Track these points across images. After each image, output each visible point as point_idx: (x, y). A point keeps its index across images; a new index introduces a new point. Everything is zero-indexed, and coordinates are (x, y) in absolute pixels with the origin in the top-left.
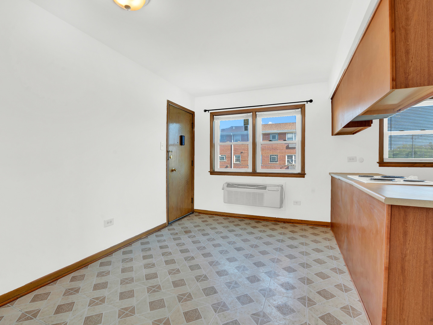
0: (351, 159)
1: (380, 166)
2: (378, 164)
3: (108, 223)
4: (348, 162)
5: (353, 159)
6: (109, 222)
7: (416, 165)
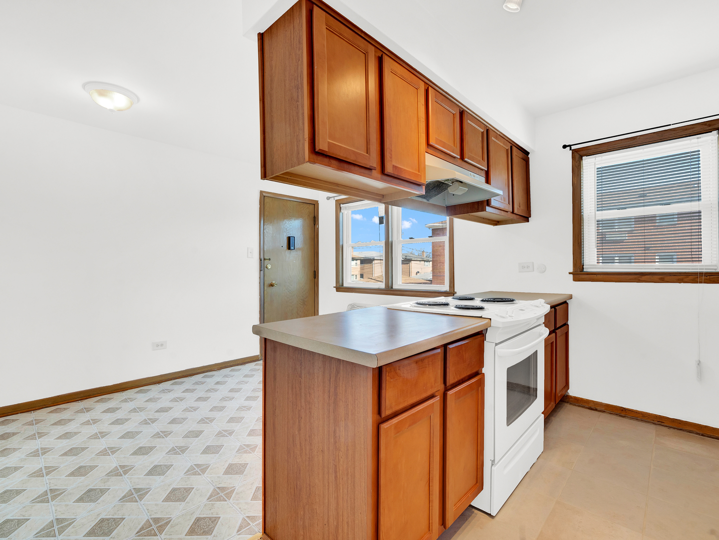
0: (525, 267)
1: (575, 280)
2: (572, 275)
3: (158, 346)
4: (520, 272)
5: (528, 267)
6: (160, 346)
7: (644, 278)
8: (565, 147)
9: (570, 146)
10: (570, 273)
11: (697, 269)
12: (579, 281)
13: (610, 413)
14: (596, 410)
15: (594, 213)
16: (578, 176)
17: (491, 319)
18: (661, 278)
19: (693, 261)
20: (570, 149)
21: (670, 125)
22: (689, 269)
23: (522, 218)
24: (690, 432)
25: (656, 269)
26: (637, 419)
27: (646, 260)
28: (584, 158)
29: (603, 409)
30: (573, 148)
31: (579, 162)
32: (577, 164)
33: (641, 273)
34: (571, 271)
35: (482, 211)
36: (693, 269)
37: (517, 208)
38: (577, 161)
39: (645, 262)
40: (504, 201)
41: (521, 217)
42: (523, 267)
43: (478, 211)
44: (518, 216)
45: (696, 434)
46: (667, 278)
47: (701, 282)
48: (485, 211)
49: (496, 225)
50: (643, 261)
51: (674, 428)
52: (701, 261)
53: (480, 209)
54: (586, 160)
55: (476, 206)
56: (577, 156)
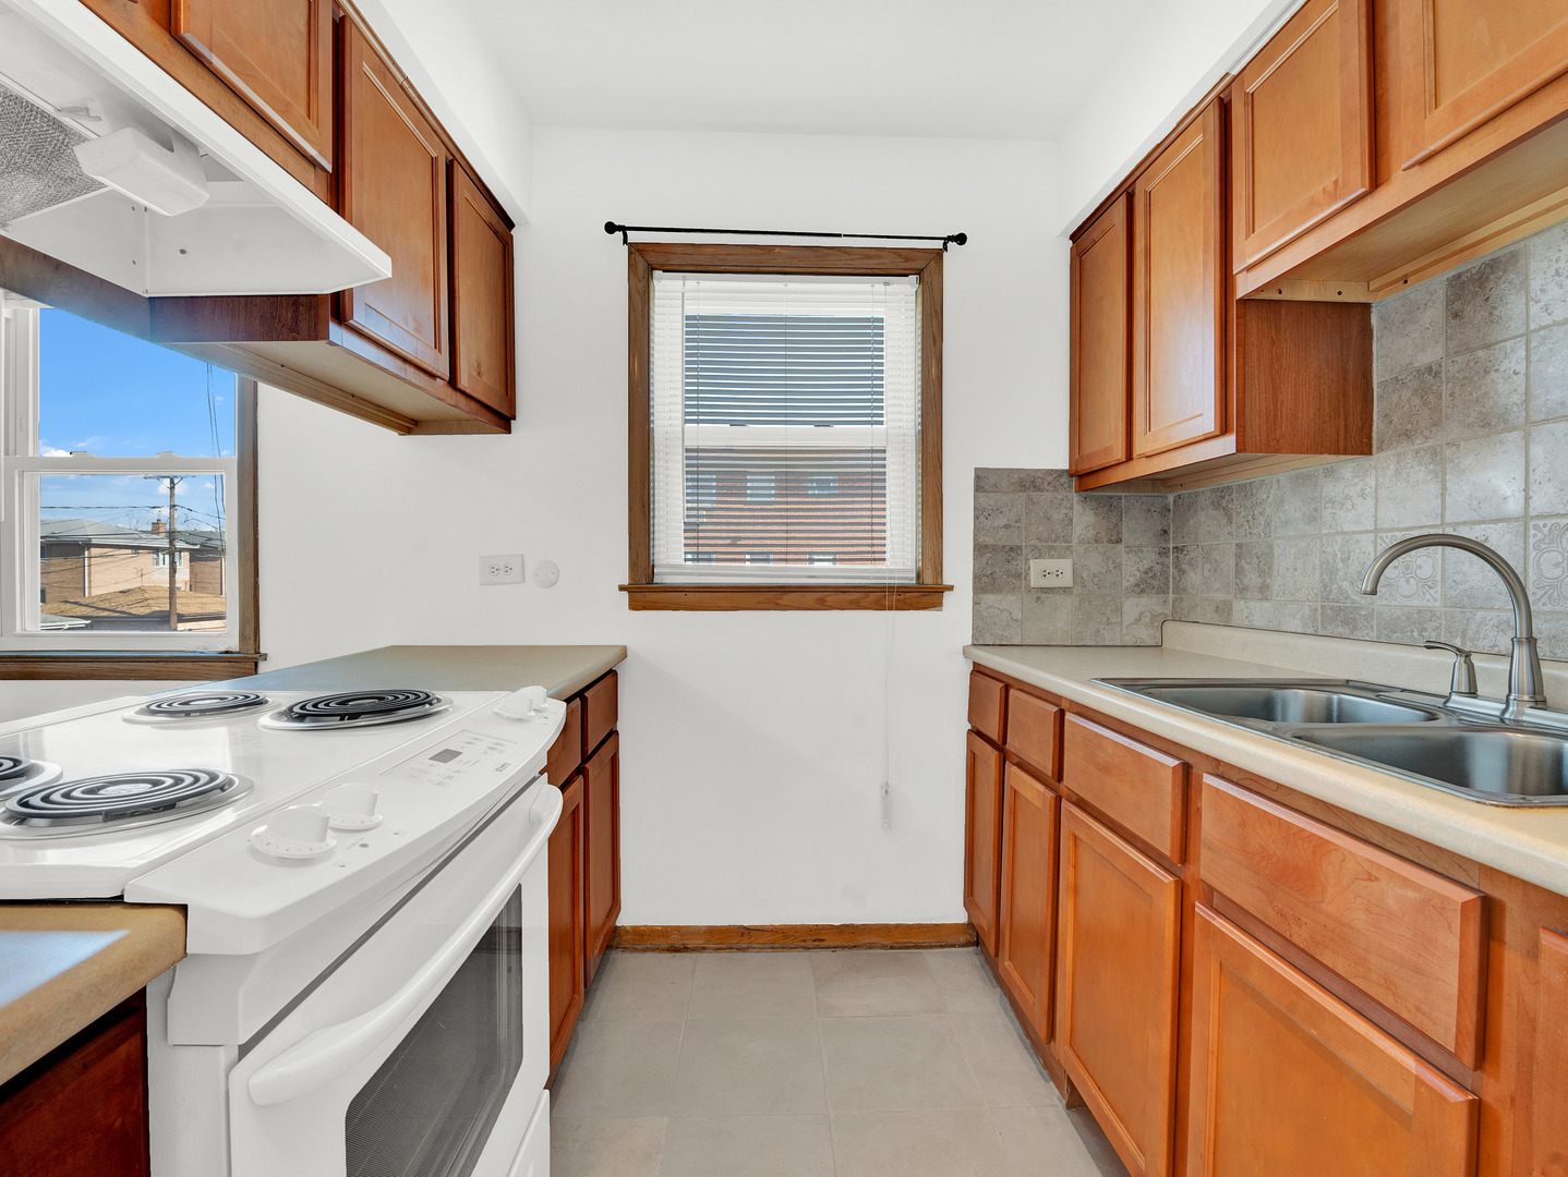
0: (498, 571)
1: (634, 606)
2: (625, 595)
4: (482, 584)
5: (508, 569)
8: (611, 228)
9: (623, 229)
10: (622, 588)
11: (884, 578)
12: (644, 608)
13: (717, 949)
14: (685, 949)
15: (681, 429)
16: (643, 320)
17: (183, 909)
18: (820, 599)
19: (875, 560)
20: (625, 241)
21: (839, 235)
22: (868, 578)
23: (489, 415)
24: (871, 948)
25: (808, 577)
26: (772, 948)
27: (789, 557)
28: (657, 273)
29: (700, 942)
30: (633, 237)
31: (645, 281)
32: (640, 286)
33: (781, 587)
34: (626, 581)
35: (310, 338)
36: (875, 578)
37: (470, 375)
38: (640, 277)
39: (786, 560)
40: (418, 330)
41: (483, 411)
42: (494, 570)
43: (294, 334)
44: (474, 406)
45: (881, 948)
46: (832, 598)
47: (890, 609)
48: (326, 337)
49: (408, 431)
50: (784, 557)
51: (843, 948)
52: (884, 560)
53: (303, 326)
54: (663, 282)
55: (288, 315)
56: (642, 266)
